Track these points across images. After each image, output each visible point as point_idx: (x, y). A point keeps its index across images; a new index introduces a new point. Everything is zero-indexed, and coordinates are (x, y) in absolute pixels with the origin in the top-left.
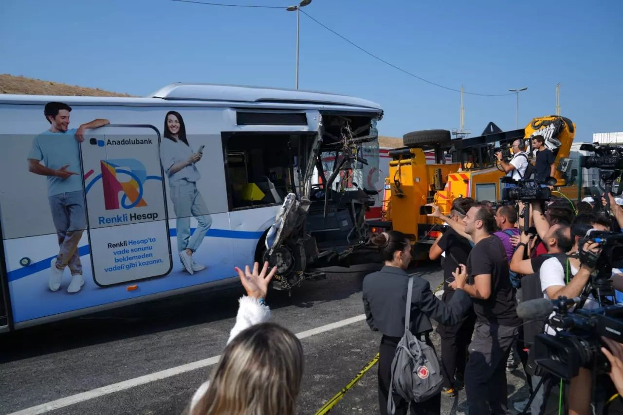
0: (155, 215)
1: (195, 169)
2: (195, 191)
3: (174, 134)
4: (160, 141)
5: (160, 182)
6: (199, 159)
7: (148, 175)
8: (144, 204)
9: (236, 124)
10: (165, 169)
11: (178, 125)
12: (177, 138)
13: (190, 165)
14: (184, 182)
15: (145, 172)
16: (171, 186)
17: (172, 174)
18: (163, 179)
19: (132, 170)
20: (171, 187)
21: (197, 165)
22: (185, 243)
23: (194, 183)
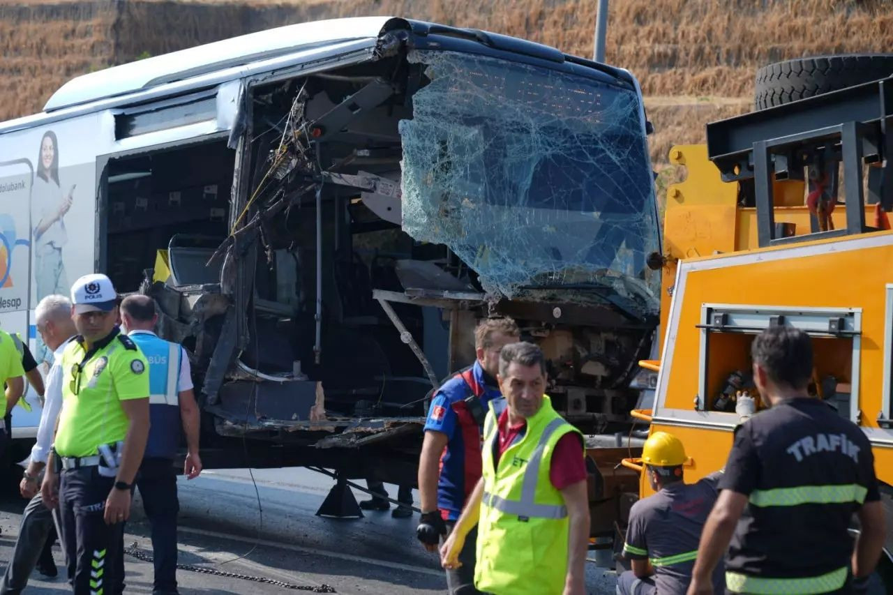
0: (18, 303)
1: (63, 225)
2: (60, 264)
3: (46, 170)
4: (32, 183)
5: (27, 248)
6: (67, 210)
7: (18, 238)
8: (10, 285)
9: (115, 139)
10: (34, 229)
11: (52, 153)
12: (48, 175)
13: (58, 219)
14: (49, 248)
15: (14, 233)
16: (38, 256)
17: (40, 234)
18: (29, 244)
19: (4, 232)
20: (36, 256)
21: (65, 218)
22: (42, 351)
23: (60, 249)
